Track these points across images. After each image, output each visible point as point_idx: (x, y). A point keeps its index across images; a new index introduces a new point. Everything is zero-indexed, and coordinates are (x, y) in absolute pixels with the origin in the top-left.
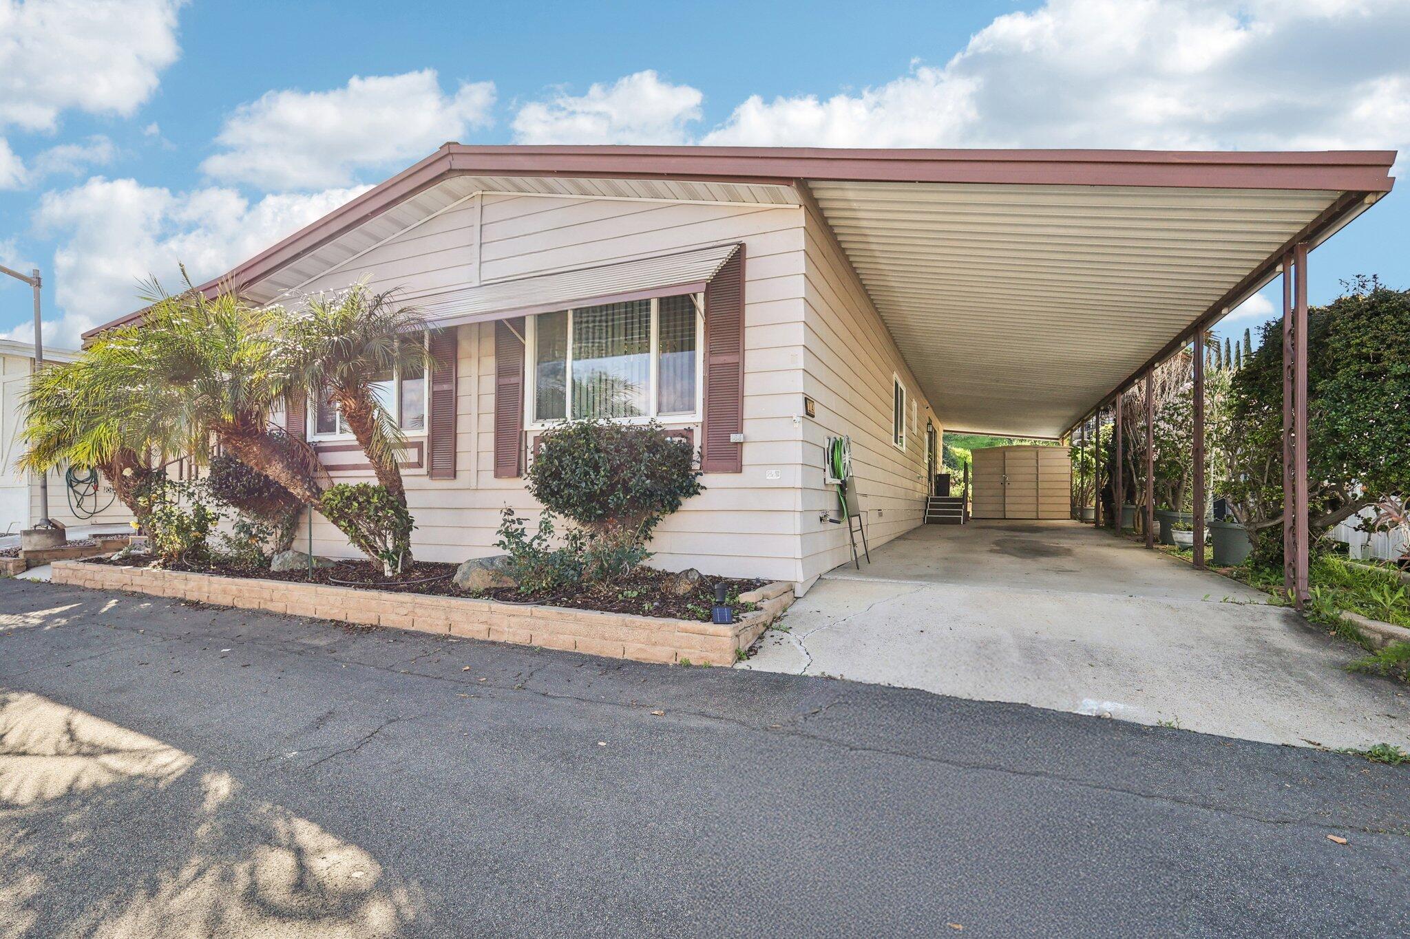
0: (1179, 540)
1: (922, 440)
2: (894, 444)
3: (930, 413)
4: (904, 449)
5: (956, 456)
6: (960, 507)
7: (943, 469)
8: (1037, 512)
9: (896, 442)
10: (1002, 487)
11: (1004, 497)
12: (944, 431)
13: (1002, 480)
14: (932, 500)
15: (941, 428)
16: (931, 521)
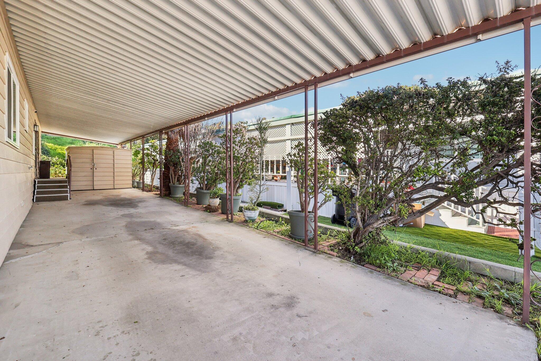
0: (249, 216)
1: (31, 137)
2: (7, 139)
3: (35, 116)
4: (17, 144)
5: (49, 148)
6: (66, 187)
7: (43, 157)
8: (114, 185)
9: (9, 136)
10: (92, 170)
11: (93, 176)
12: (42, 132)
13: (91, 166)
14: (39, 182)
15: (41, 129)
16: (39, 200)
